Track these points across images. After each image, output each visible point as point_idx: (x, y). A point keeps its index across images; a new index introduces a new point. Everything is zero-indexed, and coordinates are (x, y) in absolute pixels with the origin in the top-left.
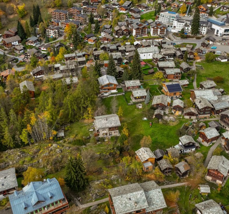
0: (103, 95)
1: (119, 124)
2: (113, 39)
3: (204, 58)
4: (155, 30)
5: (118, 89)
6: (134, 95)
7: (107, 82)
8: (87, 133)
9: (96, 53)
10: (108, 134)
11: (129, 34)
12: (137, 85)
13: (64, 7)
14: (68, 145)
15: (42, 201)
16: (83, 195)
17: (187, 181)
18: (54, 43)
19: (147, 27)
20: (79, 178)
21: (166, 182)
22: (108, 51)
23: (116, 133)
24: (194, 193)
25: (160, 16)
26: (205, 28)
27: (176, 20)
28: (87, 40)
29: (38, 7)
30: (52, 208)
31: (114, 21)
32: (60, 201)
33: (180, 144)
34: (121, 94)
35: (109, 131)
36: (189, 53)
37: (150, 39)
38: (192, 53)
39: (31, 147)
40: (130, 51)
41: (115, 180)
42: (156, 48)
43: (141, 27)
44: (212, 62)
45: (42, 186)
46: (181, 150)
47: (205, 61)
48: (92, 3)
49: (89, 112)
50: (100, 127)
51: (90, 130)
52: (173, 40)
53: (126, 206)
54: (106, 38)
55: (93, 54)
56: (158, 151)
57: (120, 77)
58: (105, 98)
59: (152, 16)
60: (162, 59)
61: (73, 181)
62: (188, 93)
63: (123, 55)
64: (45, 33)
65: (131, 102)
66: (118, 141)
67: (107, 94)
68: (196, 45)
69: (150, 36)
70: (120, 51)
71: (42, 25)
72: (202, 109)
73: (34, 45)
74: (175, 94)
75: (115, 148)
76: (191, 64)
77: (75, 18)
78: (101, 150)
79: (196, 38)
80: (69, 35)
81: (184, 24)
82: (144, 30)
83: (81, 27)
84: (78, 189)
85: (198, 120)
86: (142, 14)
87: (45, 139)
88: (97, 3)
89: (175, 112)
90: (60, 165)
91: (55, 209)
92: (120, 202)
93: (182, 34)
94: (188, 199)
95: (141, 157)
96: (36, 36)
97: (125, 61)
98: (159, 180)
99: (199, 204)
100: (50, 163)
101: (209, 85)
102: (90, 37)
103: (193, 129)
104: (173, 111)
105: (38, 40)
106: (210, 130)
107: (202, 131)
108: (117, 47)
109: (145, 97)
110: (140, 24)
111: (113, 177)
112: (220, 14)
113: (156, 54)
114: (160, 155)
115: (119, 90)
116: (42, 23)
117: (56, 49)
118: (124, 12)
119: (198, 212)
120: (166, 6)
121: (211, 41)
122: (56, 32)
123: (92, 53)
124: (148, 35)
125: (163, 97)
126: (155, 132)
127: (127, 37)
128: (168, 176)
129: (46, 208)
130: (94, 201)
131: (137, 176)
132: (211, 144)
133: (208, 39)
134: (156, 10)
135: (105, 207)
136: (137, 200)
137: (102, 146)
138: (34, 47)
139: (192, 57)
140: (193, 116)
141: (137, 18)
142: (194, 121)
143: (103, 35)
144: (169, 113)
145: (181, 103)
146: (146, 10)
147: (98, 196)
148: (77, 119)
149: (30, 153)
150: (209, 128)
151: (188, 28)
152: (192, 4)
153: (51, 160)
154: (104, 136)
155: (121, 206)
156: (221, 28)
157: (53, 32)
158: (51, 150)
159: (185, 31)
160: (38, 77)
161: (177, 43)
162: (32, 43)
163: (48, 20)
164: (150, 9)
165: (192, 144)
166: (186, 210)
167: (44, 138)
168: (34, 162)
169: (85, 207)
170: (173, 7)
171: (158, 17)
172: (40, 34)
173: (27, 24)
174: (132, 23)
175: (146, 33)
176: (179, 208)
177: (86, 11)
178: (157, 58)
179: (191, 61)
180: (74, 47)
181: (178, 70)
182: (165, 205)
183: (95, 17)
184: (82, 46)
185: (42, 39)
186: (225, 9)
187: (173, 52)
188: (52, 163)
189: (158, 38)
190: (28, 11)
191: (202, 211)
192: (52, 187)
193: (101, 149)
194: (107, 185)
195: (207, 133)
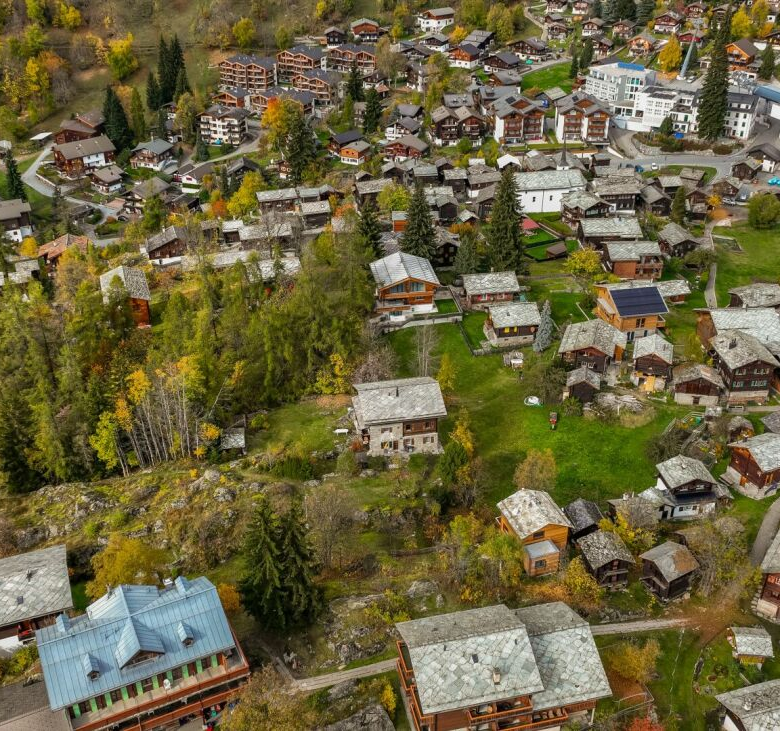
0: (386, 322)
1: (439, 408)
2: (427, 150)
3: (743, 215)
4: (573, 122)
5: (438, 303)
6: (495, 320)
7: (401, 276)
8: (326, 442)
9: (366, 188)
10: (401, 446)
11: (482, 134)
12: (508, 290)
13: (262, 47)
14: (258, 477)
15: (156, 653)
16: (305, 645)
17: (685, 615)
18: (225, 161)
19: (542, 113)
20: (293, 580)
21: (609, 614)
22: (410, 182)
23: (429, 443)
24: (712, 656)
25: (587, 77)
26: (745, 117)
27: (646, 91)
28: (338, 151)
29: (176, 46)
30: (189, 681)
31: (429, 93)
32: (219, 656)
33: (660, 485)
34: (450, 320)
35: (404, 435)
36: (689, 197)
37: (553, 151)
38: (699, 197)
39: (127, 480)
40: (483, 185)
41: (422, 598)
42: (576, 177)
43: (523, 112)
44: (771, 228)
45: (157, 602)
46: (662, 508)
47: (746, 225)
48: (357, 36)
49: (337, 369)
50: (373, 416)
51: (338, 431)
52: (632, 157)
53: (459, 683)
54: (401, 146)
55: (356, 192)
56: (579, 504)
57: (447, 263)
58: (392, 330)
59: (561, 79)
60: (596, 212)
61: (270, 590)
62: (688, 324)
63: (461, 196)
64: (195, 130)
65: (485, 347)
66: (437, 470)
67: (401, 318)
68: (714, 171)
69: (552, 141)
70: (450, 183)
71: (186, 101)
72: (740, 369)
73: (157, 169)
74: (641, 323)
75: (425, 495)
76: (696, 231)
77: (299, 82)
78: (376, 499)
79: (715, 151)
80: (278, 135)
81: (672, 102)
82: (532, 122)
83: (319, 113)
84: (287, 621)
85: (724, 411)
86: (526, 71)
87: (178, 453)
88: (374, 35)
89: (642, 380)
90: (226, 542)
91: (199, 687)
92: (439, 666)
93: (667, 138)
94: (691, 678)
95: (516, 521)
96: (167, 140)
97: (466, 215)
98: (581, 605)
99: (732, 692)
100: (191, 533)
101: (764, 298)
102: (348, 143)
103: (705, 439)
104: (634, 378)
105: (171, 151)
106: (768, 441)
107: (739, 444)
108: (440, 169)
109: (533, 329)
110: (521, 102)
111: (413, 588)
113: (574, 195)
114: (587, 520)
115: (442, 306)
116: (186, 95)
117: (229, 179)
118: (467, 65)
119: (729, 723)
120: (612, 48)
121: (769, 158)
122: (234, 126)
123: (353, 189)
124: (547, 140)
125: (597, 329)
126: (570, 445)
127: (474, 145)
128: (615, 594)
129: (166, 681)
130: (344, 669)
131: (503, 586)
132: (774, 492)
133: (757, 153)
134: (575, 61)
135: (383, 688)
136: (500, 664)
137: (378, 485)
138: (156, 173)
139: (699, 211)
140: (708, 394)
141: (509, 83)
142: (711, 411)
143: (392, 134)
144: (621, 385)
145: (665, 348)
146: (542, 60)
147: (359, 650)
148: (291, 393)
149: (122, 500)
150: (765, 436)
151: (686, 118)
152: (699, 42)
153: (197, 525)
154: (386, 451)
155: (441, 681)
157: (223, 127)
158: (198, 491)
159: (677, 126)
160: (167, 261)
161: (646, 167)
162: (151, 159)
163: (210, 89)
164: (554, 55)
165: (702, 487)
166: (682, 715)
167: (173, 450)
168: (136, 529)
169: (310, 688)
170: (634, 51)
171: (584, 82)
172: (179, 132)
173: (136, 96)
174: (491, 98)
175: (539, 132)
176: (654, 703)
177: (339, 61)
178: (577, 208)
179: (698, 222)
180: (293, 173)
181: (653, 248)
182: (602, 688)
183: (365, 79)
184: (318, 169)
185: (185, 148)
187: (633, 188)
188: (197, 535)
189: (582, 149)
190: (144, 60)
191: (742, 716)
192: (194, 606)
193: (372, 494)
194: (393, 612)
195: (757, 451)
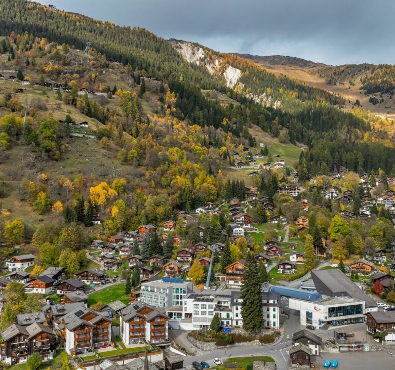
4: (137, 327)
11: (53, 347)
25: (141, 292)
26: (274, 310)
27: (190, 298)
37: (123, 357)
43: (91, 322)
69: (120, 347)
79: (261, 341)
81: (214, 304)
82: (100, 331)
86: (91, 292)
93: (219, 333)
110: (89, 314)
112: (282, 280)
118: (42, 291)
120: (152, 272)
121: (313, 342)
124: (116, 346)
127: (46, 359)
133: (302, 339)
134: (128, 282)
141: (78, 300)
146: (103, 284)
151: (228, 315)
156: (318, 306)
159: (223, 323)
161: (210, 363)
164: (111, 280)
170: (168, 273)
171: (138, 295)
174: (61, 314)
175: (108, 340)
186: (288, 269)
189: (148, 352)
